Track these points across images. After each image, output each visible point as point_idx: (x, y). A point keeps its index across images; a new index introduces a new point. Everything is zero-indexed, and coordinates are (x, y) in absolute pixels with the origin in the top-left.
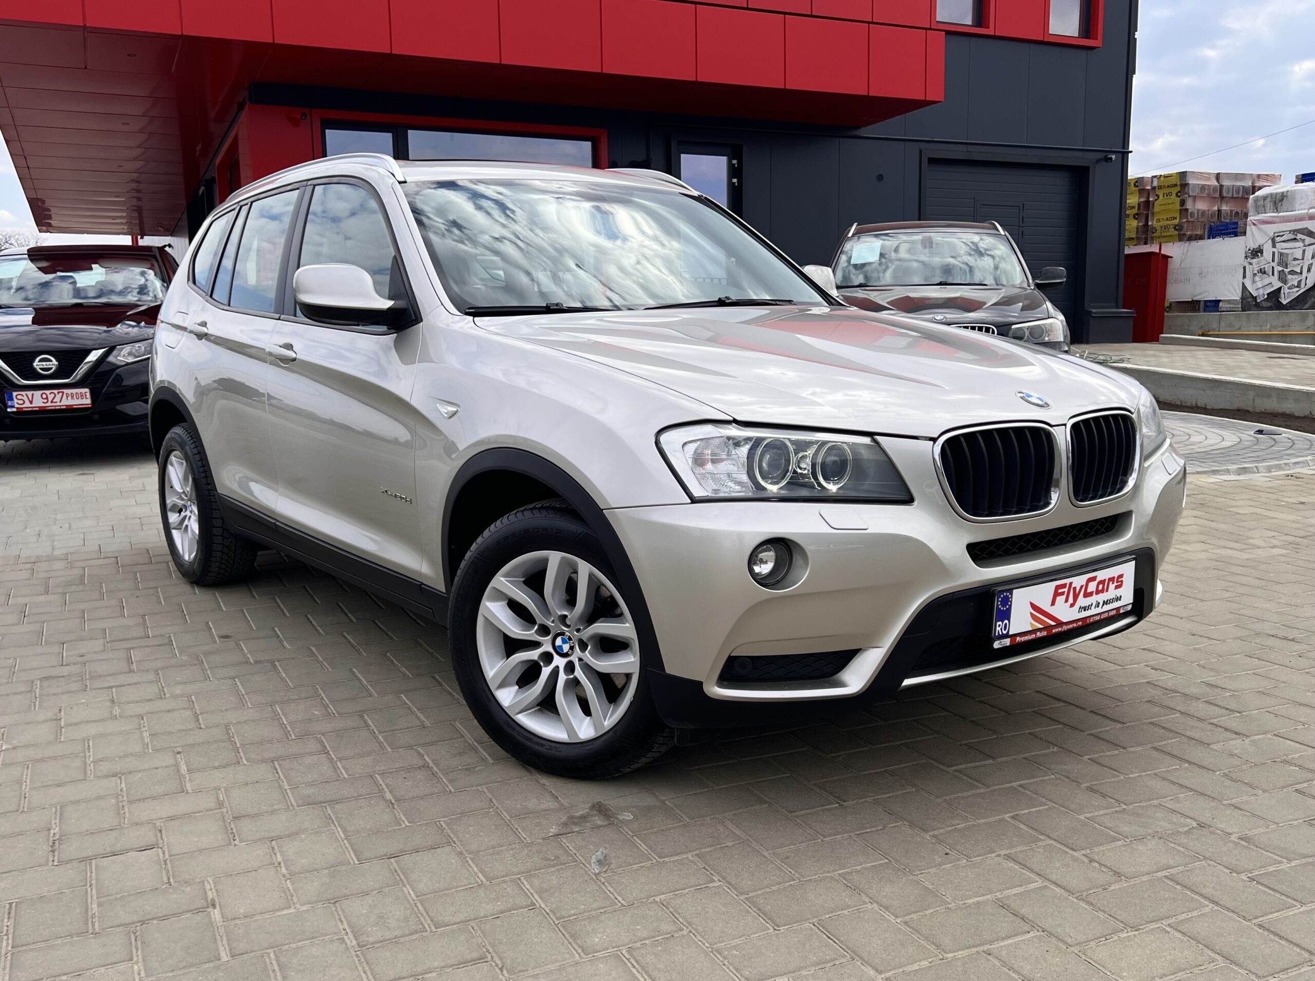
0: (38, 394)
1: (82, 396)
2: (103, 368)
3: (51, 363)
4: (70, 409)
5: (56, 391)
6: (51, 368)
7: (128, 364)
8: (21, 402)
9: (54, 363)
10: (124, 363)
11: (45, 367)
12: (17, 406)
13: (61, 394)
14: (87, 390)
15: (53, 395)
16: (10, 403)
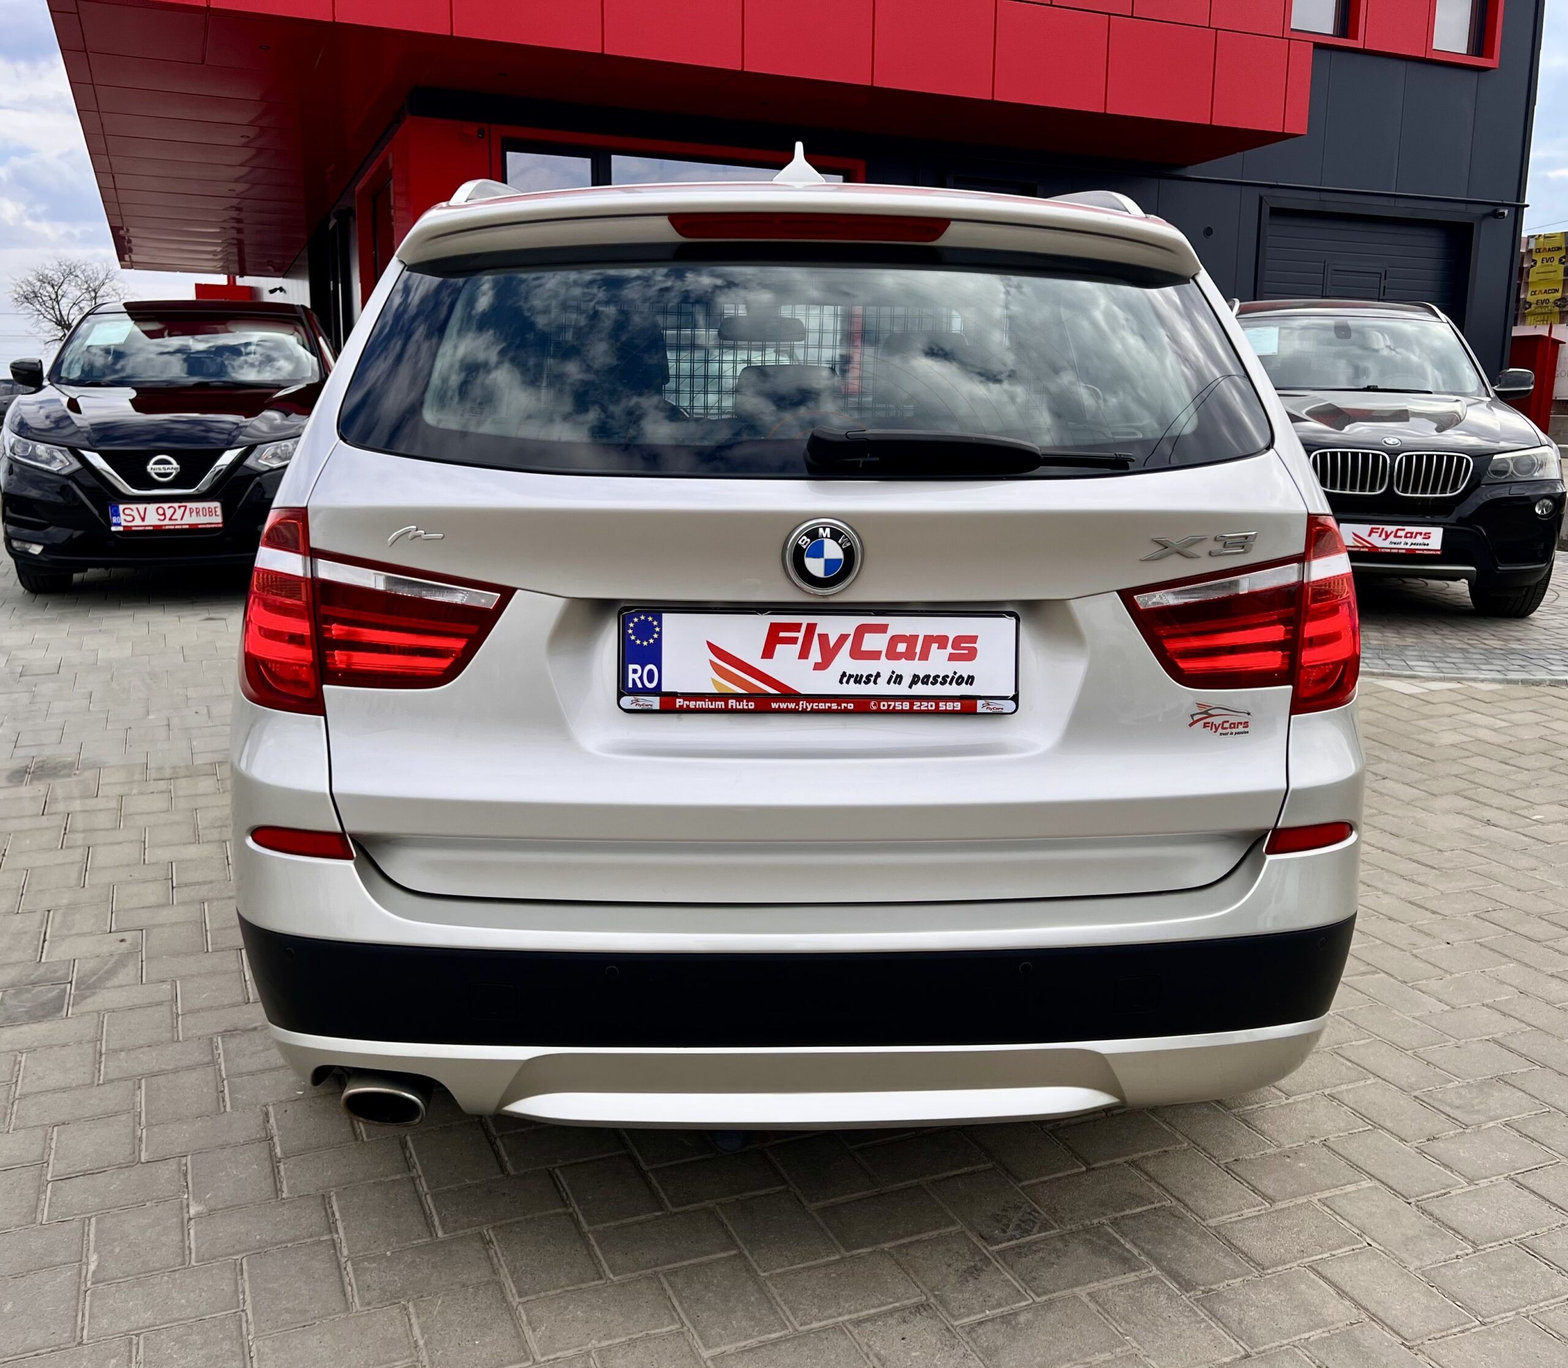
0: (152, 507)
1: (210, 512)
2: (239, 473)
3: (170, 466)
4: (194, 529)
5: (176, 505)
6: (171, 474)
7: (272, 470)
8: (130, 518)
9: (174, 467)
10: (267, 469)
11: (163, 471)
12: (124, 523)
13: (183, 509)
14: (217, 504)
15: (172, 510)
16: (115, 520)
